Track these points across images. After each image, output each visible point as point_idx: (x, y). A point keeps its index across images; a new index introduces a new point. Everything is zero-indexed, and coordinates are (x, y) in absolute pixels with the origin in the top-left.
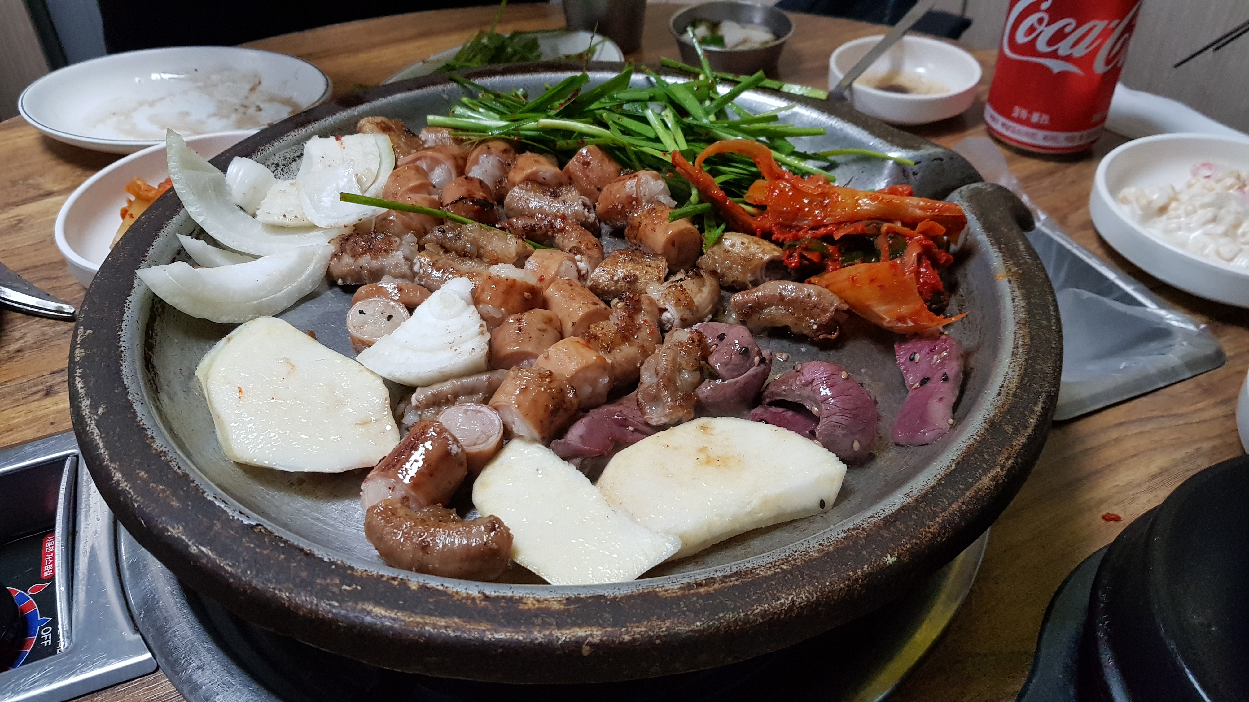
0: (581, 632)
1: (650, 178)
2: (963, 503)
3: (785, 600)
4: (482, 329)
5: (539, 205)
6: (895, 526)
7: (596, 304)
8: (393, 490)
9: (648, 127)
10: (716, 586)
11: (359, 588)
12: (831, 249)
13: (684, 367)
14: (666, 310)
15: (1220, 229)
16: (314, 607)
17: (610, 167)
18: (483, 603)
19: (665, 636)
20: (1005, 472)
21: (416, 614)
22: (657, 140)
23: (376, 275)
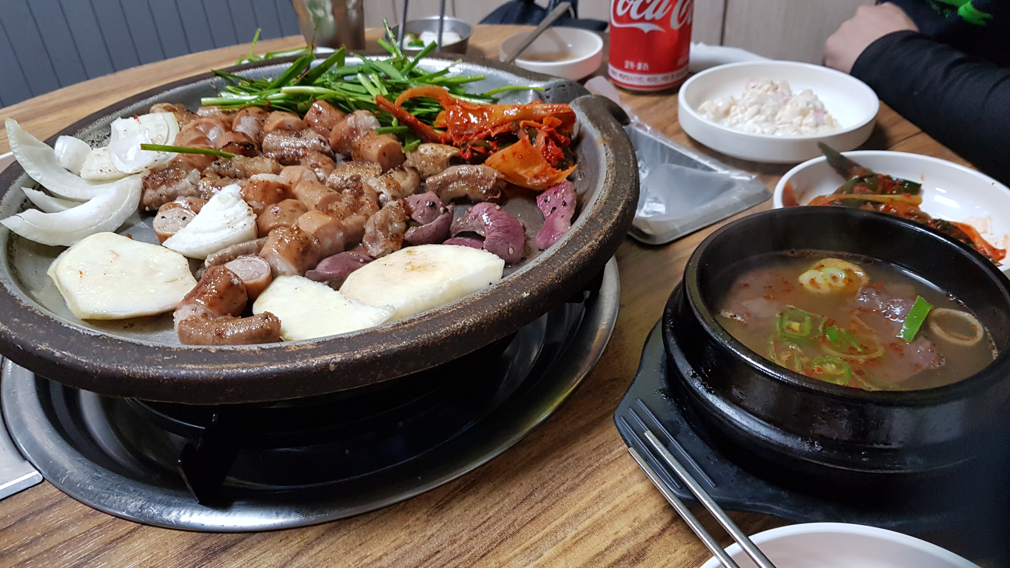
0: (328, 358)
1: (363, 115)
2: (571, 261)
3: (460, 324)
4: (249, 212)
5: (287, 143)
6: (529, 278)
7: (330, 191)
8: (195, 311)
9: (362, 87)
10: (416, 322)
11: (175, 357)
12: (491, 144)
13: (394, 220)
14: (382, 193)
15: (763, 117)
16: (145, 371)
17: (337, 114)
18: (261, 353)
19: (384, 352)
20: (598, 243)
21: (216, 364)
22: (368, 93)
23: (172, 198)
